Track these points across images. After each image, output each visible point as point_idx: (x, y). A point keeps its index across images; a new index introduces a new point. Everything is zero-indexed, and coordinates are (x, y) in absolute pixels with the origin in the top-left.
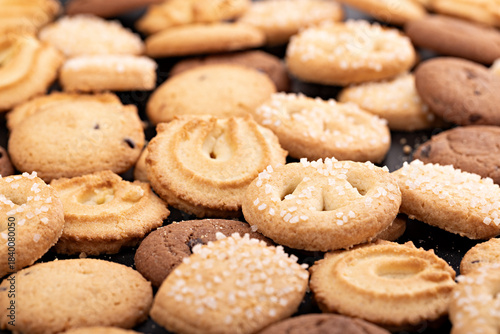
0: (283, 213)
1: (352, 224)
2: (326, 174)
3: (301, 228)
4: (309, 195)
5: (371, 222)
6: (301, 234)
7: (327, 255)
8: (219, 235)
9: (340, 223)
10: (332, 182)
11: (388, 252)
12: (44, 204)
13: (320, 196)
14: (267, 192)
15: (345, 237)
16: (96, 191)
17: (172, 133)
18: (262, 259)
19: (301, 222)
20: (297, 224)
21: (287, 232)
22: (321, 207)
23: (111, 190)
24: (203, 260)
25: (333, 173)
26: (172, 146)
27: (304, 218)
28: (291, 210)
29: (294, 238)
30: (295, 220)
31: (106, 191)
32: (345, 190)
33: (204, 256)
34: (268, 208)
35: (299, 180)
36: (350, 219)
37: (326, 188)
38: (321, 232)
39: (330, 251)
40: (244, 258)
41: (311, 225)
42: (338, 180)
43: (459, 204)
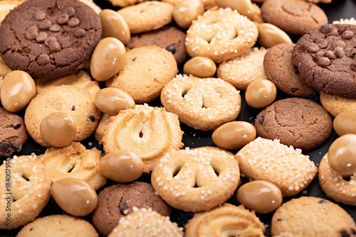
0: (172, 189)
1: (210, 198)
2: (199, 161)
3: (181, 199)
4: (188, 176)
5: (220, 196)
6: (181, 202)
7: (196, 215)
8: (135, 209)
9: (203, 197)
10: (201, 167)
11: (229, 214)
12: (39, 183)
13: (194, 176)
14: (165, 173)
15: (206, 205)
16: (71, 158)
17: (118, 123)
18: (157, 227)
19: (181, 196)
20: (179, 197)
21: (173, 200)
22: (193, 184)
23: (79, 156)
24: (124, 229)
25: (203, 160)
26: (116, 132)
27: (183, 193)
28: (176, 188)
29: (177, 204)
30: (178, 195)
31: (77, 157)
32: (208, 173)
33: (125, 227)
34: (164, 184)
35: (184, 163)
36: (209, 195)
37: (197, 171)
38: (192, 202)
39: (197, 212)
40: (147, 228)
41: (187, 198)
42: (205, 165)
43: (276, 177)
